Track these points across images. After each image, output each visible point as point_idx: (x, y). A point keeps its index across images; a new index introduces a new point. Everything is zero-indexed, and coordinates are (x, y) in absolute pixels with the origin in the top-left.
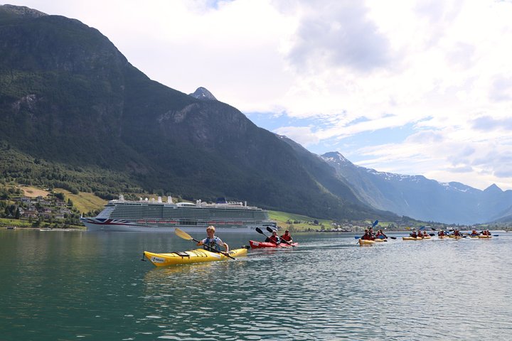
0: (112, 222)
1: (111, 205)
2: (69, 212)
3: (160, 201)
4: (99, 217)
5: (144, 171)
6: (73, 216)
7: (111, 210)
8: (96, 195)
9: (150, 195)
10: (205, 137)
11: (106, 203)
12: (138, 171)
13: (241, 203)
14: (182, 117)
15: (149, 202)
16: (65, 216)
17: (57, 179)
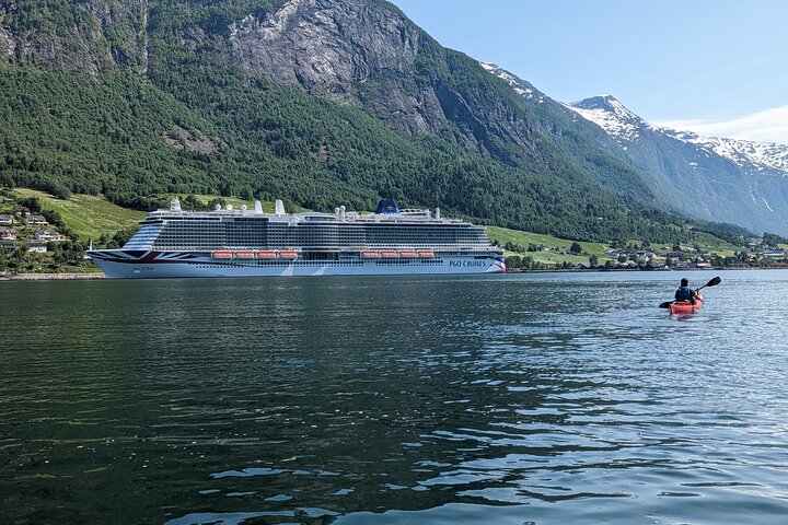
0: (158, 257)
1: (155, 222)
2: (59, 239)
3: (258, 210)
4: (127, 248)
5: (206, 147)
6: (65, 246)
7: (157, 232)
8: (110, 199)
9: (225, 199)
10: (330, 71)
11: (142, 216)
12: (192, 147)
13: (428, 211)
14: (280, 26)
15: (237, 212)
16: (50, 247)
17: (19, 168)
